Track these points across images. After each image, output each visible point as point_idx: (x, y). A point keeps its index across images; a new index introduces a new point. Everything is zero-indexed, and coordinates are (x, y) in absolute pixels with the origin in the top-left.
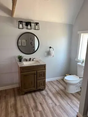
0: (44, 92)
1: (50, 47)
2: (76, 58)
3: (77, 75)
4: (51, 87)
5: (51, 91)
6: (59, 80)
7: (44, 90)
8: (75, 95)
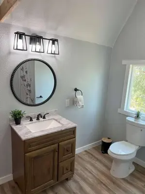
0: (71, 184)
1: (76, 90)
2: (120, 108)
3: (127, 141)
4: (81, 170)
5: (85, 180)
6: (89, 151)
7: (70, 179)
8: (131, 182)
